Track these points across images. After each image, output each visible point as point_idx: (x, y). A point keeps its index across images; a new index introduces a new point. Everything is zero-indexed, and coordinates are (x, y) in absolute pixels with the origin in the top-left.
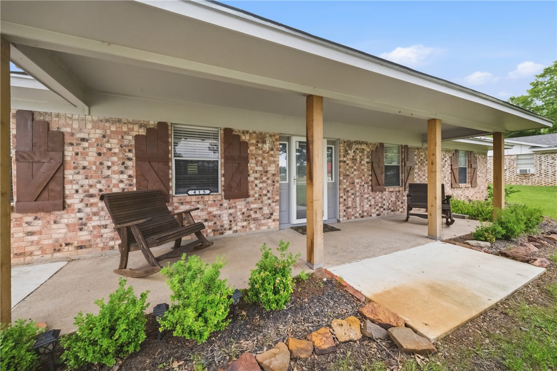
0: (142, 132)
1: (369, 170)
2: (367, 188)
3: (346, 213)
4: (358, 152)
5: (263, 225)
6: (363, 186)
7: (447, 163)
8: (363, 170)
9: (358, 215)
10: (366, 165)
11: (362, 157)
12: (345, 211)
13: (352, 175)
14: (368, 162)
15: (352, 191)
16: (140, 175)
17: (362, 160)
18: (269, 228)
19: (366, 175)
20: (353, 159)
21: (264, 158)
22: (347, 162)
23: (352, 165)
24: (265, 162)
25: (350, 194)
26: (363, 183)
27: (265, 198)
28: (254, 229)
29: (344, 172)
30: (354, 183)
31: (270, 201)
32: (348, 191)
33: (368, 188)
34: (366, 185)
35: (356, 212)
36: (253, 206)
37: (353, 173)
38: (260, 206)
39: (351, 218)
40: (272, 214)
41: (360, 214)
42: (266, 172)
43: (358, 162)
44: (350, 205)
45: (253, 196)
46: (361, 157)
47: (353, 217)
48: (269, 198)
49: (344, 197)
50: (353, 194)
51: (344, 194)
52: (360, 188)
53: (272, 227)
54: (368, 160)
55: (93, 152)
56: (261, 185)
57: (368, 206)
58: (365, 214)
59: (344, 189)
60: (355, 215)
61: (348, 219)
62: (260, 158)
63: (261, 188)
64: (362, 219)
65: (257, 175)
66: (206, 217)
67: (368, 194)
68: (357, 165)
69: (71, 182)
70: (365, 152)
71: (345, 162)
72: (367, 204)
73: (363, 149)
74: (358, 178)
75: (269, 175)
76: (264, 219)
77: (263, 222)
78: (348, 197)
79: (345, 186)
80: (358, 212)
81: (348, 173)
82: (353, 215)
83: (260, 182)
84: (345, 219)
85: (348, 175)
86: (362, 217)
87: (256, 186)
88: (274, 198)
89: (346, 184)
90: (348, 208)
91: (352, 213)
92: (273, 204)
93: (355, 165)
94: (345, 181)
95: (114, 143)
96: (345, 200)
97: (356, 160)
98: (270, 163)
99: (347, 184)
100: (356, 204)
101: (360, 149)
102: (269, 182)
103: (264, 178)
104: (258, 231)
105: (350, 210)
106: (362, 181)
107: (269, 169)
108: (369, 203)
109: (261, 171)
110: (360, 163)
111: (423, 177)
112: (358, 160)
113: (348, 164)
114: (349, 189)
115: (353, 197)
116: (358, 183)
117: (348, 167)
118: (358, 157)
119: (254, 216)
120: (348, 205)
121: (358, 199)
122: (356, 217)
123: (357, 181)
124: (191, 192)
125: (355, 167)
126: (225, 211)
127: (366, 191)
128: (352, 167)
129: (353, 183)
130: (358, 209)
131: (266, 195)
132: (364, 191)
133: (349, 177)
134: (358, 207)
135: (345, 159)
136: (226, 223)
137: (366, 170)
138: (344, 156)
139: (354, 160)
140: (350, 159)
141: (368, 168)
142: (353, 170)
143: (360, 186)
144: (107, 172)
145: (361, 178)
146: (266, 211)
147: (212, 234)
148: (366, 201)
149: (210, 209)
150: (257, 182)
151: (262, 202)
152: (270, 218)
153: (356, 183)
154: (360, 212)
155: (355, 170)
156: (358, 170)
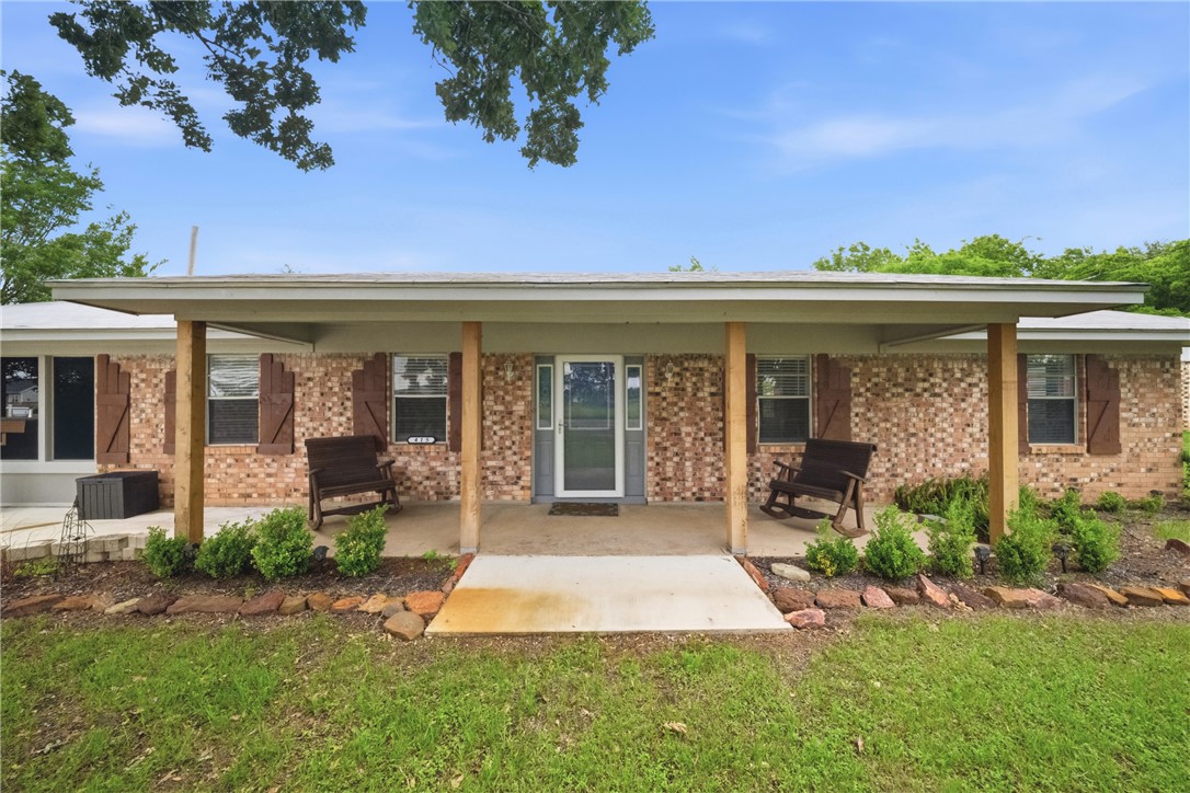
0: (360, 367)
1: (718, 410)
2: (711, 445)
3: (661, 489)
4: (688, 374)
5: (505, 493)
6: (702, 439)
7: (975, 390)
8: (701, 409)
9: (688, 494)
10: (709, 399)
11: (699, 385)
12: (658, 484)
13: (675, 419)
14: (712, 394)
15: (676, 449)
16: (357, 417)
17: (697, 389)
18: (514, 498)
19: (709, 419)
20: (675, 389)
21: (507, 393)
22: (664, 394)
23: (675, 399)
24: (508, 398)
25: (668, 454)
26: (702, 434)
27: (509, 453)
28: (491, 498)
29: (657, 413)
30: (680, 434)
31: (515, 458)
32: (665, 449)
33: (714, 444)
34: (708, 439)
35: (685, 489)
36: (490, 463)
37: (676, 414)
38: (501, 464)
39: (671, 499)
40: (519, 478)
41: (694, 494)
42: (511, 413)
43: (690, 394)
44: (670, 474)
45: (491, 449)
46: (695, 384)
47: (676, 499)
48: (515, 454)
49: (657, 459)
50: (677, 454)
51: (657, 454)
52: (693, 444)
53: (519, 498)
54: (714, 390)
55: (316, 392)
56: (502, 433)
57: (714, 479)
58: (707, 494)
59: (657, 444)
60: (683, 495)
61: (665, 499)
62: (501, 393)
63: (502, 437)
64: (698, 503)
65: (496, 418)
66: (427, 474)
67: (715, 455)
68: (686, 399)
69: (299, 424)
70: (707, 375)
71: (658, 394)
72: (712, 475)
73: (701, 369)
74: (687, 425)
75: (514, 418)
76: (507, 484)
77: (506, 488)
78: (666, 459)
79: (657, 439)
80: (689, 489)
81: (664, 414)
82: (677, 494)
83: (502, 429)
84: (657, 499)
85: (665, 419)
86: (699, 499)
87: (495, 433)
88: (522, 453)
89: (661, 434)
90: (663, 479)
91: (675, 490)
92: (522, 463)
93: (683, 400)
94: (658, 429)
95: (334, 383)
96: (658, 464)
97: (683, 390)
98: (517, 399)
99: (664, 434)
100: (684, 474)
101: (694, 369)
102: (515, 428)
103: (507, 423)
104: (497, 501)
105: (669, 484)
106: (700, 429)
107: (515, 408)
108: (717, 474)
109: (502, 412)
110: (695, 395)
111: (883, 425)
112: (690, 389)
113: (664, 399)
114: (668, 444)
115: (676, 459)
116: (688, 434)
117: (664, 404)
118: (688, 384)
119: (491, 478)
120: (665, 474)
121: (688, 464)
122: (683, 498)
123: (685, 429)
124: (412, 440)
125: (682, 404)
126: (452, 468)
127: (708, 449)
128: (675, 404)
129: (677, 434)
130: (688, 484)
131: (510, 448)
132: (703, 449)
133: (668, 423)
134: (690, 479)
135: (658, 389)
136: (453, 484)
137: (709, 409)
138: (656, 384)
139: (679, 390)
140: (670, 389)
141: (714, 404)
142: (676, 409)
143: (695, 439)
144: (329, 414)
145: (696, 424)
146: (510, 471)
147: (435, 498)
148: (709, 469)
149: (433, 464)
150: (496, 428)
151: (504, 459)
152: (516, 483)
153: (683, 435)
154: (695, 490)
155: (682, 409)
156: (689, 409)
